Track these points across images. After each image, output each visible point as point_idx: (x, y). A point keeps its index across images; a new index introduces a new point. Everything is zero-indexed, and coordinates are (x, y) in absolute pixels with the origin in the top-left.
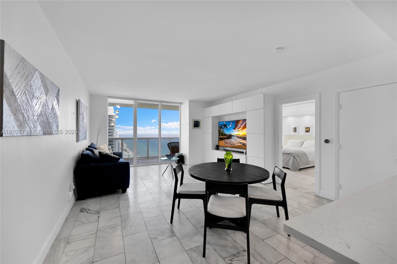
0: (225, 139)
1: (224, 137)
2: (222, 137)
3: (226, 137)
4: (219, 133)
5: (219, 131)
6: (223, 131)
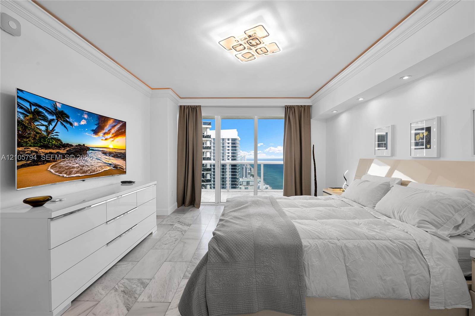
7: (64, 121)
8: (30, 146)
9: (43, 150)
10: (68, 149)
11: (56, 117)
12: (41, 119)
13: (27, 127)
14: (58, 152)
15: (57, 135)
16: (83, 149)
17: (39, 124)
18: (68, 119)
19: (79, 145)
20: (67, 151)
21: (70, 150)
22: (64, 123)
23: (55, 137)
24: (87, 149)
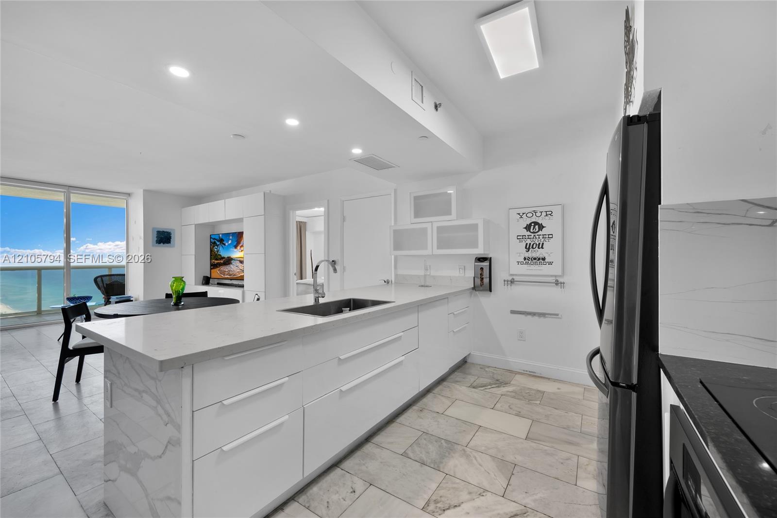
0: (221, 265)
1: (219, 262)
2: (216, 262)
3: (222, 262)
4: (211, 255)
5: (211, 251)
6: (218, 251)
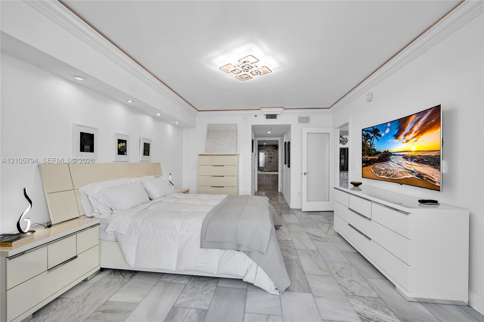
7: (377, 135)
8: (366, 155)
9: (369, 157)
10: (379, 155)
11: (374, 134)
12: (368, 139)
13: (364, 145)
14: (375, 158)
15: (374, 146)
16: (387, 155)
17: (368, 141)
18: (379, 133)
19: (385, 151)
20: (379, 157)
21: (380, 156)
22: (377, 137)
23: (374, 148)
24: (390, 155)
